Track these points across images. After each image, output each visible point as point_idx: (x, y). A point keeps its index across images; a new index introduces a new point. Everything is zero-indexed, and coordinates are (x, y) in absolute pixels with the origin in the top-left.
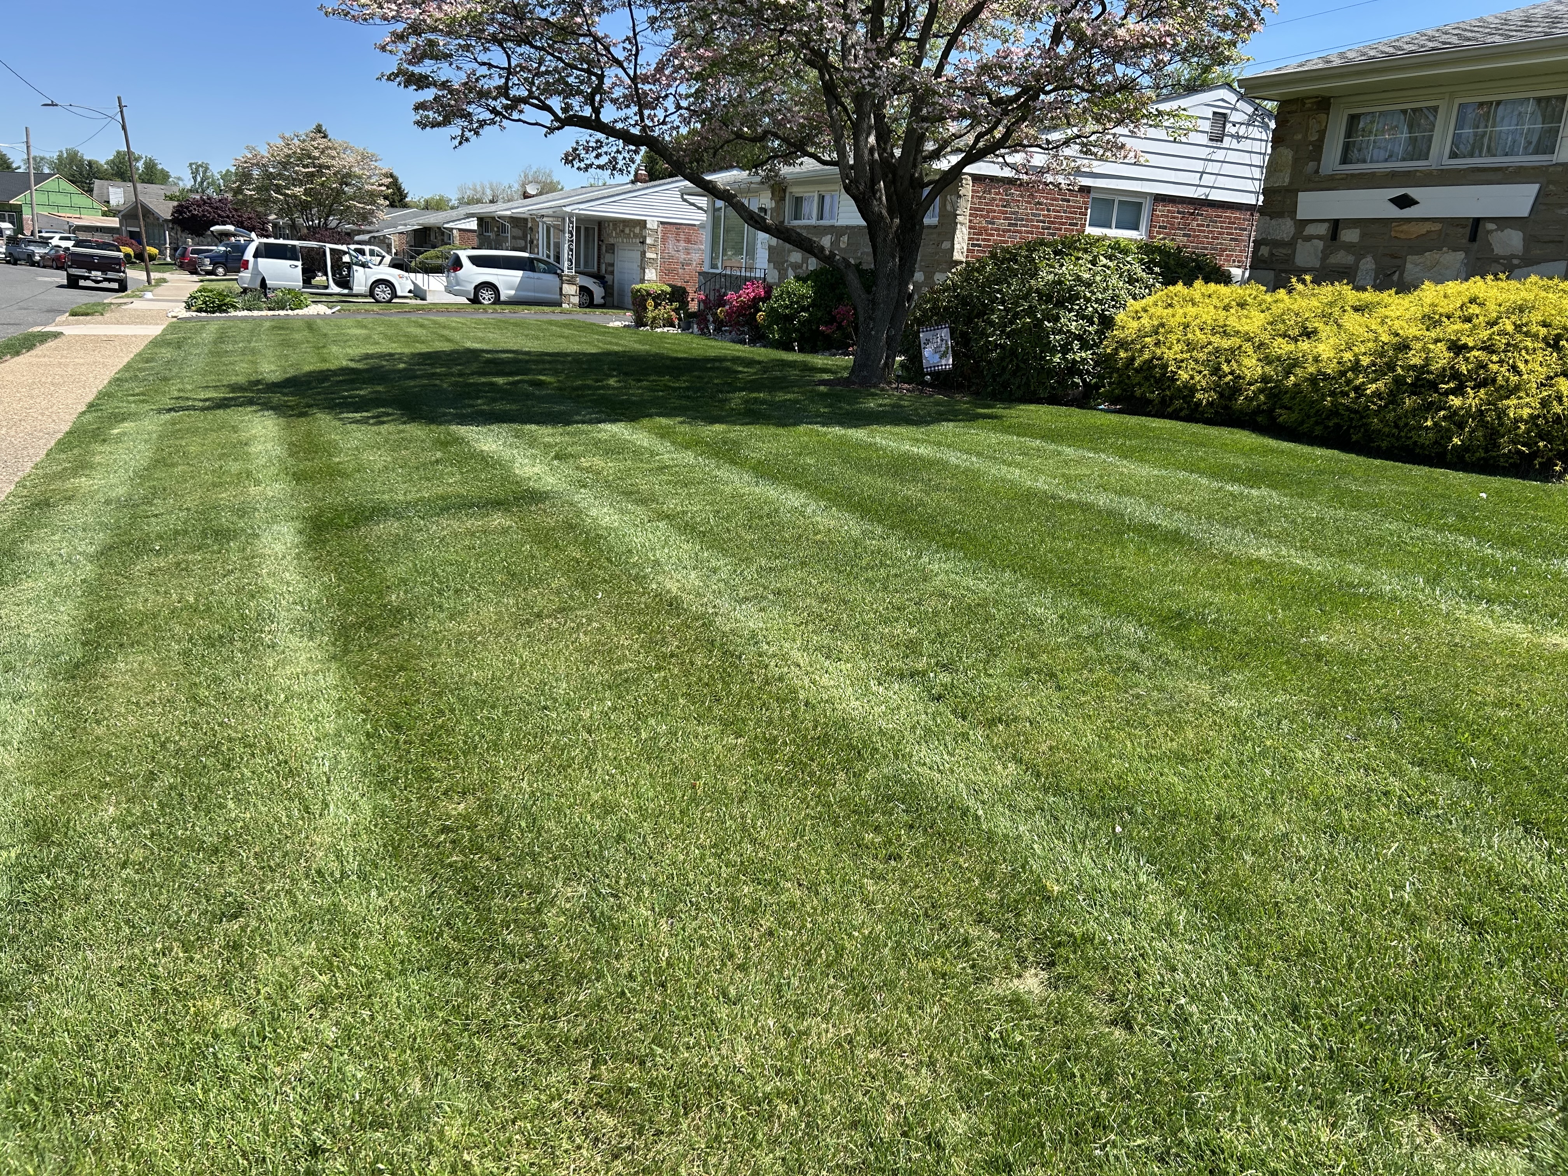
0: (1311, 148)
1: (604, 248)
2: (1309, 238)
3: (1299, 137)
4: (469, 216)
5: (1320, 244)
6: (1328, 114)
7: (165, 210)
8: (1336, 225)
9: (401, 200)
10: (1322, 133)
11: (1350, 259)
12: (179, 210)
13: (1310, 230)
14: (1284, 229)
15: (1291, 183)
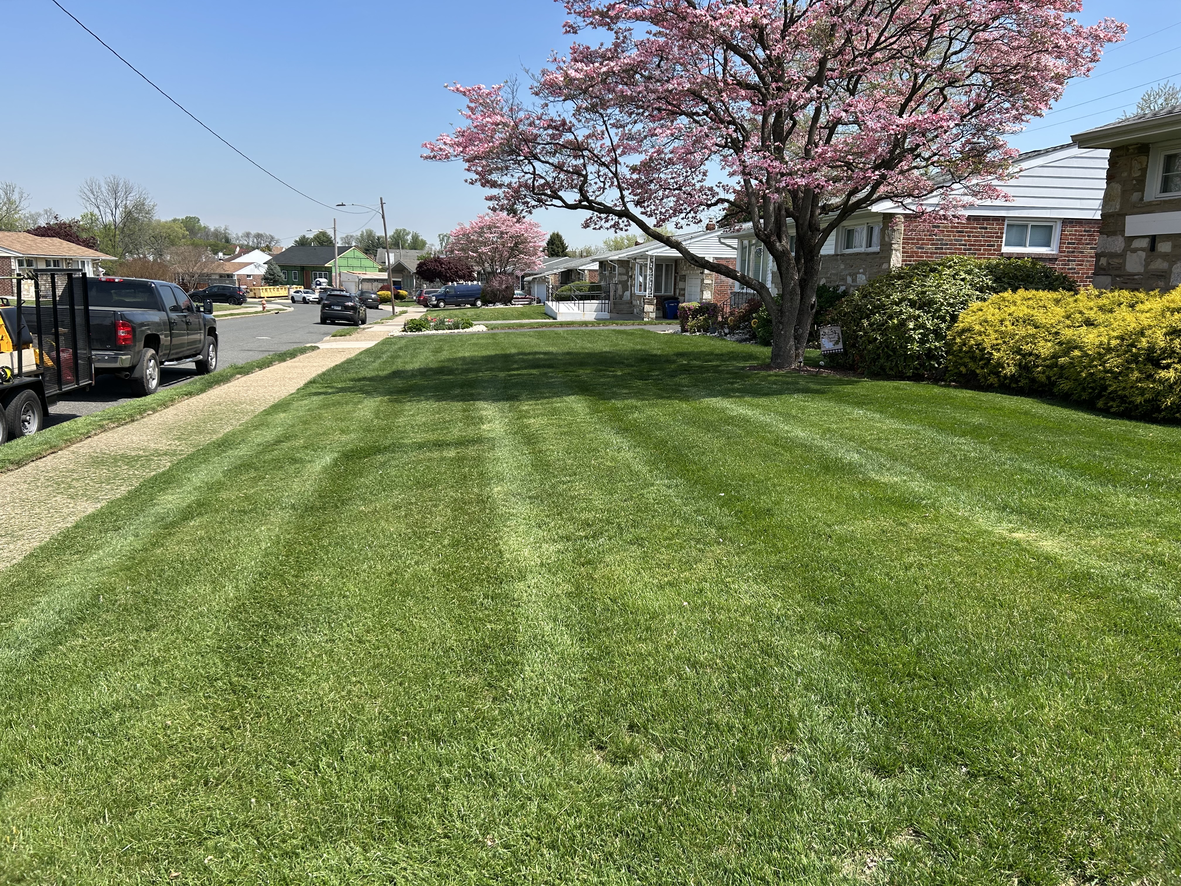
0: (1134, 182)
1: (678, 278)
2: (1135, 251)
3: (1125, 174)
4: (594, 261)
5: (1143, 254)
6: (1148, 156)
7: (412, 266)
8: (1154, 239)
9: (563, 251)
10: (1144, 171)
11: (1165, 265)
12: (420, 266)
13: (1136, 244)
14: (1117, 244)
15: (1121, 209)
